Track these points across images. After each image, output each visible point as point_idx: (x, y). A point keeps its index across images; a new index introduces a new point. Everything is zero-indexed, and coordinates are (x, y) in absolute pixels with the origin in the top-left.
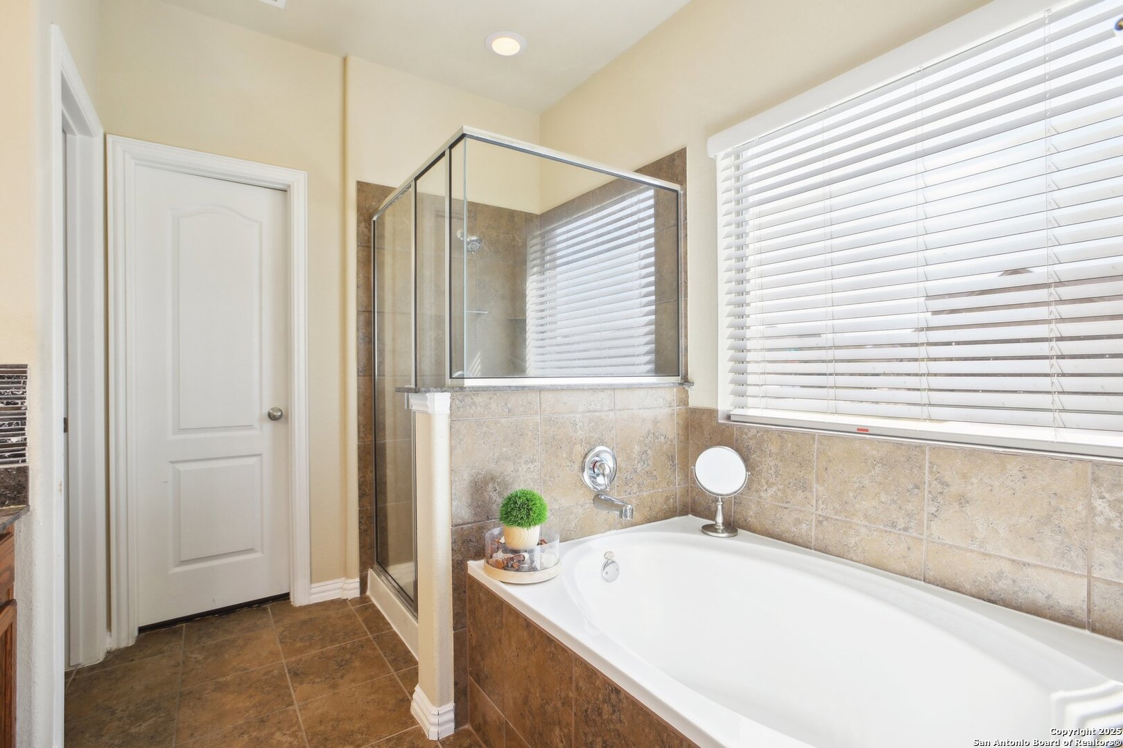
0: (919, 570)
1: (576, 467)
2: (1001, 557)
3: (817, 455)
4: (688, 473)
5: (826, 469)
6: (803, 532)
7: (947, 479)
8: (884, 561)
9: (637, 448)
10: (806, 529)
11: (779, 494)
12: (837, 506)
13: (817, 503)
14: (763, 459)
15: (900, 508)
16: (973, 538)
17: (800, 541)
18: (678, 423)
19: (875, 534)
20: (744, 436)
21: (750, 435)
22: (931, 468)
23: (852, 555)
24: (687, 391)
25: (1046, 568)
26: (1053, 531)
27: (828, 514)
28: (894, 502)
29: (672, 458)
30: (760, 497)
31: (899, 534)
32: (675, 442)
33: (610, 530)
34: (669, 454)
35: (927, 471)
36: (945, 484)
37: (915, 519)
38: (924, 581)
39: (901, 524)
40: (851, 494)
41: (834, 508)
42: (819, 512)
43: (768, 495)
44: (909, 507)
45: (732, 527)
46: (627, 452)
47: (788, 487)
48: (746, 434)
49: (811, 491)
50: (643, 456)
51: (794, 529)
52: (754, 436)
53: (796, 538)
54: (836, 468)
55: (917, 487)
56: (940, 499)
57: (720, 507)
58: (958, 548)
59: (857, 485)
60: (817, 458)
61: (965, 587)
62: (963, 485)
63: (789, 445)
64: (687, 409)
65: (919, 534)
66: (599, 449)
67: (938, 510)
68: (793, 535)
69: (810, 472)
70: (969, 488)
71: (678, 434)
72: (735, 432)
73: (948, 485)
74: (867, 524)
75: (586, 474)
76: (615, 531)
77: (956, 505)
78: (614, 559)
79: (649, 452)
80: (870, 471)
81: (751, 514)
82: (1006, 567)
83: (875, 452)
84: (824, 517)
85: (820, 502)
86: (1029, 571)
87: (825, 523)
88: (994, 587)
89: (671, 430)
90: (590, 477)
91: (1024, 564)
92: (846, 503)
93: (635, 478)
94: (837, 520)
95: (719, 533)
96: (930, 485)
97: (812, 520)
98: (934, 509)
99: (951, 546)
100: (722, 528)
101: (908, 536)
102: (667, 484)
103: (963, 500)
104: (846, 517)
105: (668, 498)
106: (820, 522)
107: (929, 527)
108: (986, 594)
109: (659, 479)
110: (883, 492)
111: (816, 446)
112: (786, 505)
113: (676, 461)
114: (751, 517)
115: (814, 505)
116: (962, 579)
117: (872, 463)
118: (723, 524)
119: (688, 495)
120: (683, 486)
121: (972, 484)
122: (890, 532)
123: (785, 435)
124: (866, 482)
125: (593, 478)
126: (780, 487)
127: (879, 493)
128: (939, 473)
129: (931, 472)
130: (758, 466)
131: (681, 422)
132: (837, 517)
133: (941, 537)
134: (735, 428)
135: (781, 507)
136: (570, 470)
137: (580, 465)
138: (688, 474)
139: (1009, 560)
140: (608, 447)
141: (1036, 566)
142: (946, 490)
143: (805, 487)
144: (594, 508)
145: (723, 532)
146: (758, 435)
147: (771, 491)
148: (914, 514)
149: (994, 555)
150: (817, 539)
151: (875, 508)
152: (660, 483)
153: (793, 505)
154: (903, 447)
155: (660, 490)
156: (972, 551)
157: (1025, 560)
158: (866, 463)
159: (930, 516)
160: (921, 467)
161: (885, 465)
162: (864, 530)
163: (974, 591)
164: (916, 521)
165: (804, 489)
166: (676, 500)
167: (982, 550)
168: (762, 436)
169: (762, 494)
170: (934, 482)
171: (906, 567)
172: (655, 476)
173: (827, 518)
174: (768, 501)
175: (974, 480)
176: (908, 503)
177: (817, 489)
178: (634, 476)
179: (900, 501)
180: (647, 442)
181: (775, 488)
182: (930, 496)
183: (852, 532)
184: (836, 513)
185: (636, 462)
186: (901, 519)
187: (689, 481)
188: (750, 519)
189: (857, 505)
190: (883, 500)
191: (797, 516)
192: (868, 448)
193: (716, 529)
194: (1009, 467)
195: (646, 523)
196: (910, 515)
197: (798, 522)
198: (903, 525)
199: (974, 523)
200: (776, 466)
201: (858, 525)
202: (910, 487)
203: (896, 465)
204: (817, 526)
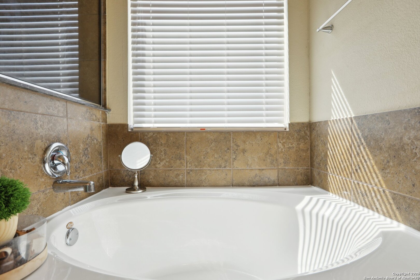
0: (230, 182)
1: (38, 159)
2: (256, 169)
3: (186, 141)
4: (108, 162)
5: (191, 148)
6: (180, 179)
7: (239, 144)
8: (217, 183)
9: (82, 146)
10: (183, 178)
11: (167, 164)
12: (197, 164)
13: (187, 164)
14: (157, 148)
15: (223, 159)
16: (248, 165)
17: (179, 184)
18: (102, 133)
19: (213, 172)
20: (146, 137)
21: (149, 136)
22: (233, 140)
23: (204, 184)
24: (106, 115)
25: (268, 169)
26: (269, 156)
27: (192, 168)
28: (220, 157)
29: (100, 154)
30: (156, 167)
31: (223, 170)
32: (102, 144)
33: (66, 206)
34: (99, 150)
35: (232, 142)
36: (238, 146)
37: (228, 162)
38: (232, 186)
39: (223, 165)
40: (202, 157)
41: (195, 165)
42: (188, 168)
43: (161, 166)
44: (226, 157)
45: (143, 187)
46: (76, 148)
47: (172, 160)
48: (147, 136)
49: (184, 159)
50: (86, 151)
51: (176, 179)
52: (151, 137)
53: (176, 183)
54: (195, 146)
55: (228, 149)
56: (237, 152)
57: (136, 176)
58: (243, 169)
59: (205, 152)
60: (186, 143)
61: (245, 184)
62: (244, 145)
63: (172, 139)
64: (106, 125)
65: (230, 168)
66: (55, 145)
67: (236, 156)
68: (175, 182)
69: (183, 150)
70: (246, 146)
71: (103, 139)
72: (139, 136)
73: (239, 146)
74: (210, 169)
75: (47, 166)
76: (69, 207)
77: (242, 154)
78: (73, 227)
79: (89, 149)
80: (210, 145)
81: (151, 178)
82: (257, 172)
83: (212, 137)
84: (190, 170)
85: (188, 163)
86: (264, 171)
87: (191, 173)
88: (254, 180)
89: (99, 136)
90: (51, 167)
91: (262, 170)
92: (201, 161)
93: (81, 166)
94: (196, 170)
95: (136, 191)
96: (233, 147)
97: (184, 173)
98: (235, 156)
99: (241, 169)
100: (138, 188)
101: (226, 170)
102: (99, 170)
103: (244, 151)
104: (200, 168)
105: (99, 178)
106: (189, 173)
107: (233, 164)
108: (252, 184)
109: (94, 167)
110: (216, 153)
111: (185, 138)
112: (171, 169)
113: (102, 156)
114: (151, 179)
115: (185, 165)
116: (245, 181)
117: (211, 141)
118: (138, 186)
119: (108, 176)
120: (106, 171)
121: (247, 144)
122: (219, 170)
123: (169, 134)
124: (209, 150)
125: (54, 167)
126: (168, 160)
127: (214, 154)
128: (236, 142)
129: (233, 142)
130: (154, 152)
131: (104, 132)
132: (197, 169)
133: (237, 167)
134: (139, 133)
135: (168, 170)
136: (32, 162)
137: (41, 157)
138: (108, 164)
139: (258, 169)
140: (63, 143)
141: (265, 169)
142: (239, 148)
143: (180, 158)
144: (54, 192)
145: (138, 190)
146: (154, 135)
147: (162, 163)
148: (228, 160)
149: (254, 169)
150: (187, 181)
151: (213, 161)
152: (95, 169)
153: (175, 168)
154: (223, 133)
155: (95, 174)
156: (247, 169)
157: (263, 168)
158: (208, 142)
159: (233, 159)
160: (230, 141)
161: (216, 142)
162: (208, 172)
163: (248, 184)
164: (229, 163)
165: (180, 159)
166: (103, 179)
167: (251, 168)
168: (156, 136)
169: (157, 166)
170: (235, 146)
171: (226, 183)
172: (92, 165)
173: (191, 170)
174: (161, 168)
175: (247, 143)
176: (226, 156)
177: (186, 158)
178: (80, 165)
179: (222, 156)
180: (87, 142)
181: (164, 161)
182: (233, 152)
183: (203, 174)
184: (196, 167)
185: (82, 155)
186: (223, 163)
187: (109, 167)
188: (150, 180)
189: (205, 161)
190: (216, 157)
191: (176, 173)
192: (209, 136)
193: (135, 189)
194: (257, 136)
195: (89, 197)
196: (226, 161)
197: (178, 175)
198: (224, 165)
199: (248, 159)
200: (165, 150)
201: (206, 170)
202: (226, 149)
203: (221, 141)
204: (187, 175)
